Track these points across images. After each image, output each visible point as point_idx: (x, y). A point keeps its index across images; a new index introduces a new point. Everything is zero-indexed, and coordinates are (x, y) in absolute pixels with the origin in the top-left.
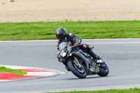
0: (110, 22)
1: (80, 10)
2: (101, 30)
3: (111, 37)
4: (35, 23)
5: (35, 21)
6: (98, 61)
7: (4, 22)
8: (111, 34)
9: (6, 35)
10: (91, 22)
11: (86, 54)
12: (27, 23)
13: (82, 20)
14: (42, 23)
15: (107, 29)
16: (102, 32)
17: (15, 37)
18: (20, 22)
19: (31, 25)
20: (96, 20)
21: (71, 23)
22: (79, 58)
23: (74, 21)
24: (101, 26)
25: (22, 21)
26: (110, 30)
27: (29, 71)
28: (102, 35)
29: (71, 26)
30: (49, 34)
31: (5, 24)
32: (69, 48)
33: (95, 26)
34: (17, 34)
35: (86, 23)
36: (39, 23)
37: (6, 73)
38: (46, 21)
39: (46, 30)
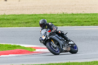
0: (93, 14)
1: (73, 6)
3: (94, 24)
4: (41, 15)
6: (70, 43)
7: (19, 14)
8: (95, 23)
9: (21, 23)
10: (80, 14)
11: (60, 38)
12: (35, 15)
13: (74, 13)
14: (46, 15)
15: (92, 19)
16: (88, 21)
17: (27, 25)
18: (31, 14)
20: (84, 13)
22: (55, 41)
24: (87, 17)
25: (32, 13)
26: (94, 20)
27: (37, 48)
28: (88, 23)
32: (48, 34)
33: (83, 17)
34: (29, 22)
35: (77, 15)
36: (44, 15)
38: (49, 13)
39: (49, 20)
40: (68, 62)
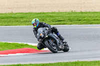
1: (81, 4)
2: (97, 18)
4: (49, 13)
5: (50, 12)
7: (27, 12)
9: (29, 22)
10: (89, 12)
12: (44, 13)
13: (83, 11)
14: (54, 13)
16: (97, 20)
18: (39, 12)
19: (47, 15)
20: (93, 11)
21: (75, 13)
23: (77, 11)
24: (96, 15)
30: (60, 21)
31: (28, 13)
33: (92, 15)
35: (86, 13)
36: (52, 13)
37: (28, 48)
38: (57, 11)
39: (57, 18)
40: (77, 61)
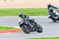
5: (27, 8)
9: (14, 14)
12: (23, 9)
19: (25, 10)
21: (42, 9)
29: (42, 10)
30: (32, 14)
31: (14, 9)
39: (31, 12)
